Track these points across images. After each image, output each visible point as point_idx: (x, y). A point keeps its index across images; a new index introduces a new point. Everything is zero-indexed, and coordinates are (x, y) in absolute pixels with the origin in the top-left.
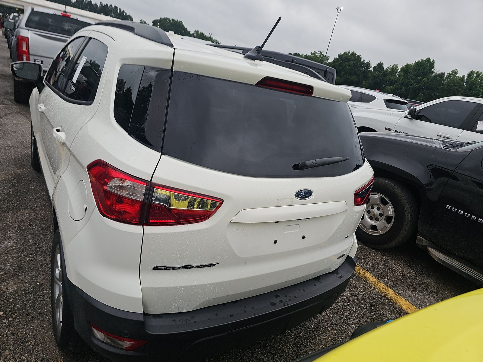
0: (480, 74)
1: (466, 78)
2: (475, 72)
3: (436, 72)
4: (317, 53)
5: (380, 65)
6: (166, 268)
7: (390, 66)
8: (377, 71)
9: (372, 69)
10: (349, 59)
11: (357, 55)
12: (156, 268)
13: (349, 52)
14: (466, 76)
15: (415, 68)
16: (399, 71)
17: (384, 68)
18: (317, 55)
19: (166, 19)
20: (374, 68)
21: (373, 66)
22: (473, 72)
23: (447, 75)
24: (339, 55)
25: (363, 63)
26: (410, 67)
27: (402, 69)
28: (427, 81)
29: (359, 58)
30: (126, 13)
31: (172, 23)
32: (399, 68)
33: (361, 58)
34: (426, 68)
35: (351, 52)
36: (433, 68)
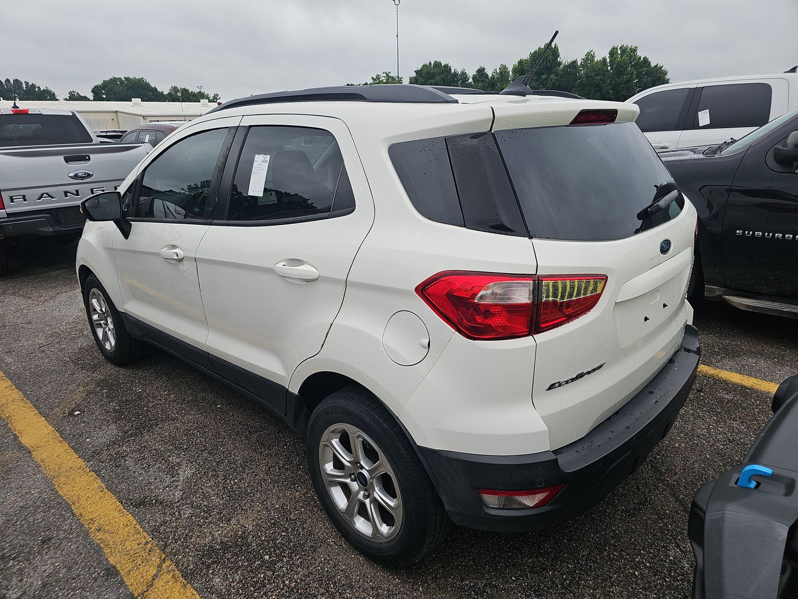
0: (626, 49)
1: (608, 61)
2: (619, 48)
3: (564, 62)
4: (381, 76)
5: (481, 71)
6: (560, 384)
7: (496, 69)
8: (480, 81)
9: (471, 80)
10: (433, 73)
11: (443, 65)
12: (551, 387)
13: (430, 64)
14: (607, 56)
15: (532, 64)
16: (511, 73)
17: (488, 75)
18: (383, 80)
19: (114, 80)
20: (474, 78)
21: (471, 76)
22: (615, 48)
23: (582, 62)
24: (417, 72)
25: (455, 74)
26: (526, 63)
27: (515, 70)
28: (555, 78)
29: (447, 68)
30: (39, 87)
31: (127, 85)
32: (510, 68)
33: (450, 67)
34: (549, 59)
35: (433, 63)
36: (558, 56)
